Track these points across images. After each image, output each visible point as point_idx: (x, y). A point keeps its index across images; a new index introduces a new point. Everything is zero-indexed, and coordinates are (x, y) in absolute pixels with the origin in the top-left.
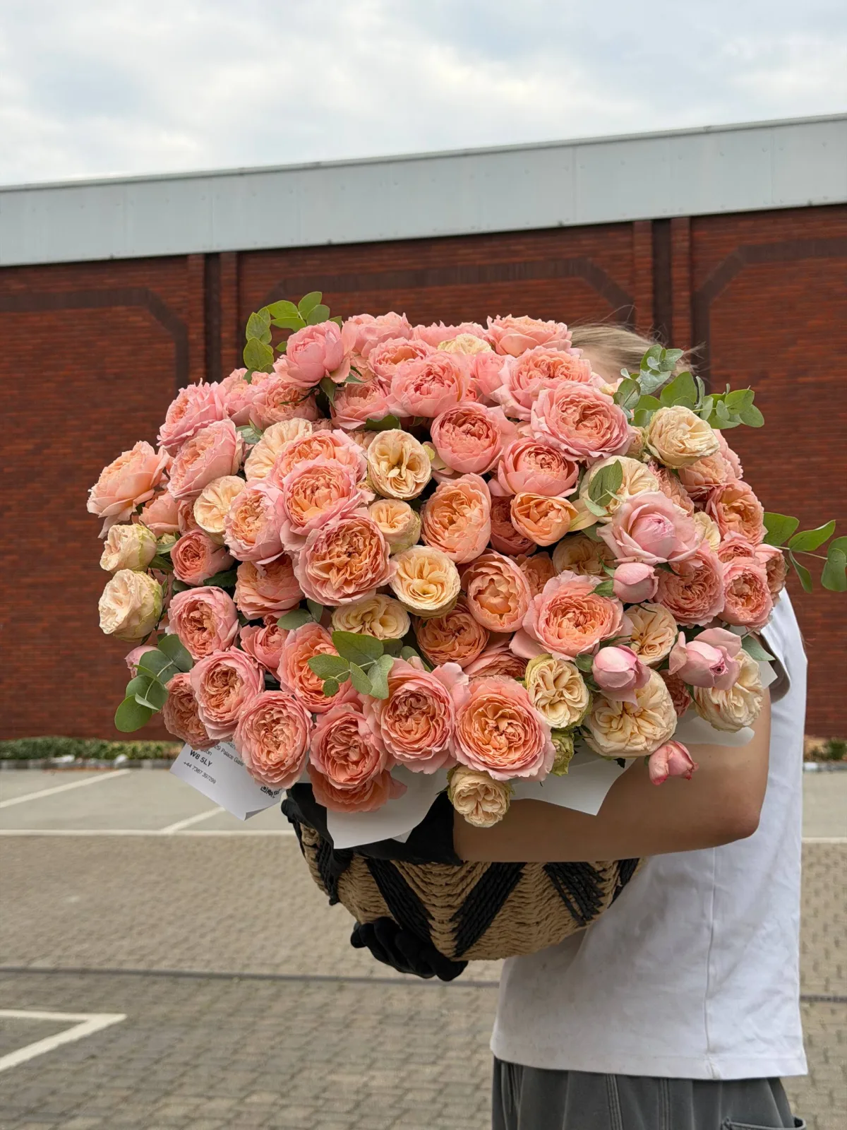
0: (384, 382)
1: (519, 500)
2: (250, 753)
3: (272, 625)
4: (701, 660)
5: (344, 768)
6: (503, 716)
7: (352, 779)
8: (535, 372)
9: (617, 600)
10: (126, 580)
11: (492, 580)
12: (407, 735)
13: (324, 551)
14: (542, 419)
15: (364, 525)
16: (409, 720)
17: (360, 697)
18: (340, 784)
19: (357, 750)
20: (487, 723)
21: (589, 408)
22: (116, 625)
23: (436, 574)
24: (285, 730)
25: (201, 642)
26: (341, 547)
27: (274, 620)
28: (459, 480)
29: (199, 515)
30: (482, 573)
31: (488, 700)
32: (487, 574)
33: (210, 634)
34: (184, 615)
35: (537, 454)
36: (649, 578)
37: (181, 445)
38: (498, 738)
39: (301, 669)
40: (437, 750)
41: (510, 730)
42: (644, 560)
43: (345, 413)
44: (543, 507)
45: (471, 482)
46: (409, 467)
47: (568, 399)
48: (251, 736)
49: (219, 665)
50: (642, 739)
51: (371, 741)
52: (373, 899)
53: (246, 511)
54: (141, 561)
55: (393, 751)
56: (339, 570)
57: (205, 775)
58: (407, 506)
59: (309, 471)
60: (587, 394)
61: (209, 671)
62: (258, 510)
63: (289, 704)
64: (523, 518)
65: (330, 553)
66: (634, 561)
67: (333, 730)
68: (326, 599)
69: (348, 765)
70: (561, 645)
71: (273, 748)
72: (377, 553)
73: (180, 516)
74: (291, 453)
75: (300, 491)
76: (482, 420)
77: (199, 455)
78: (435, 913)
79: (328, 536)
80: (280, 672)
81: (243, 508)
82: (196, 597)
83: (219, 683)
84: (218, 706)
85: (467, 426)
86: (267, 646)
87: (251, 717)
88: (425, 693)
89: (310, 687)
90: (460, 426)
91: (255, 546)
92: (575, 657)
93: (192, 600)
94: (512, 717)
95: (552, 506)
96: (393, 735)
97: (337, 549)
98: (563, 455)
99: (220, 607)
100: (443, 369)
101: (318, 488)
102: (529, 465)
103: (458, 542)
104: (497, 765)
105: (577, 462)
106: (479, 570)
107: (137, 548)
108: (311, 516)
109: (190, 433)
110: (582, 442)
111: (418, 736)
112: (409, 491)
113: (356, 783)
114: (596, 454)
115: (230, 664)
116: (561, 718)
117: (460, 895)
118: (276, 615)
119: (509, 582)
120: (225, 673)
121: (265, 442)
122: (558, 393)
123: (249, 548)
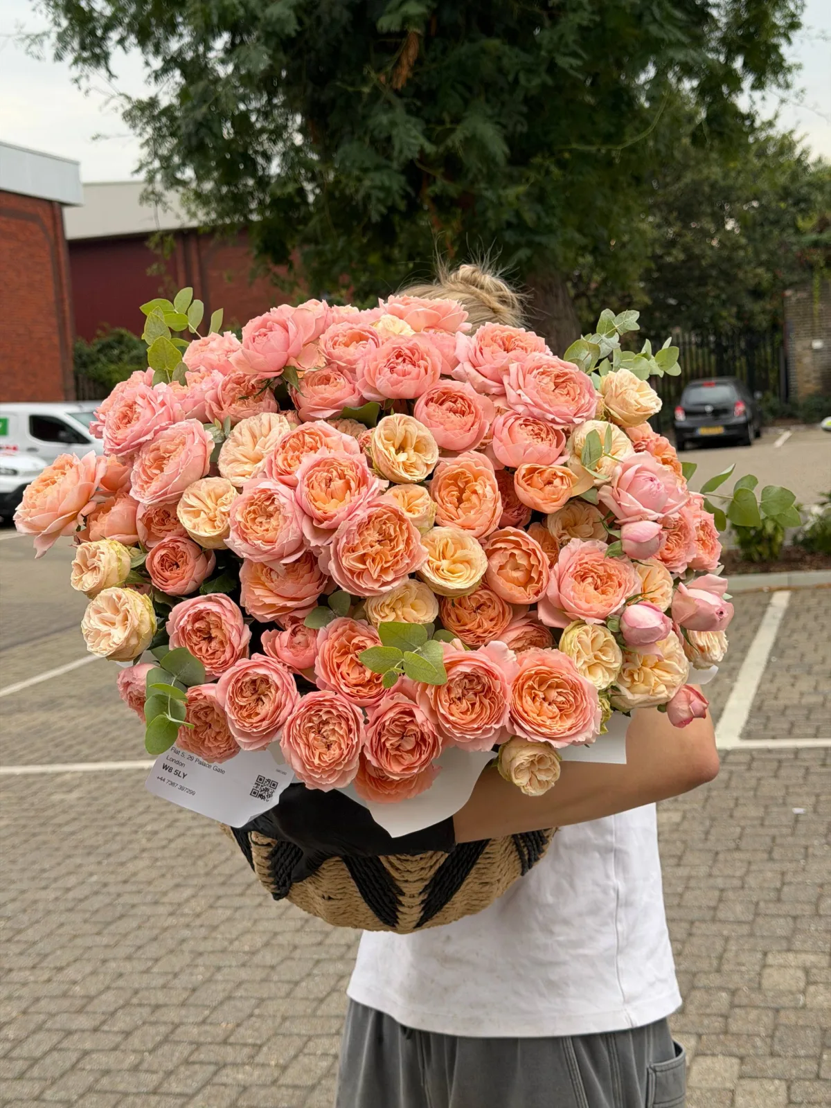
0: (345, 367)
1: (523, 472)
2: (301, 759)
3: (294, 626)
4: (706, 607)
5: (397, 759)
6: (550, 687)
7: (408, 768)
8: (495, 347)
9: (626, 559)
10: (115, 597)
11: (512, 555)
12: (464, 716)
13: (356, 542)
14: (519, 392)
15: (392, 512)
16: (464, 701)
17: (408, 686)
18: (397, 775)
19: (413, 739)
20: (536, 695)
21: (558, 376)
22: (115, 646)
23: (459, 553)
24: (336, 729)
25: (210, 651)
26: (372, 536)
27: (294, 620)
28: (459, 459)
29: (186, 521)
30: (501, 548)
31: (536, 673)
32: (505, 549)
33: (221, 643)
34: (189, 627)
35: (526, 425)
36: (659, 535)
37: (139, 450)
38: (550, 707)
39: (339, 666)
40: (497, 726)
41: (561, 699)
42: (650, 517)
43: (314, 402)
44: (546, 475)
45: (470, 460)
46: (416, 449)
47: (541, 370)
48: (299, 740)
49: (247, 674)
50: (662, 688)
51: (428, 728)
52: (339, 887)
53: (254, 512)
54: (120, 576)
55: (453, 734)
56: (373, 560)
57: (182, 788)
58: (423, 489)
59: (318, 464)
60: (554, 363)
61: (238, 681)
62: (271, 508)
63: (338, 703)
64: (528, 488)
65: (362, 543)
66: (641, 520)
67: (387, 723)
68: (366, 590)
69: (401, 756)
70: (591, 609)
71: (324, 750)
72: (409, 539)
73: (140, 525)
74: (283, 447)
75: (316, 484)
76: (462, 398)
77: (164, 458)
78: (406, 888)
79: (359, 526)
80: (319, 671)
81: (252, 508)
82: (201, 606)
83: (248, 693)
84: (249, 716)
85: (448, 404)
86: (293, 647)
87: (298, 722)
88: (481, 673)
89: (354, 682)
90: (441, 404)
91: (277, 546)
92: (606, 619)
93: (196, 610)
94: (558, 686)
95: (555, 474)
96: (451, 718)
97: (370, 539)
98: (551, 425)
99: (228, 614)
100: (411, 350)
101: (331, 480)
102: (524, 436)
103: (476, 520)
104: (555, 734)
105: (563, 430)
106: (498, 545)
107: (115, 564)
108: (335, 508)
109: (148, 437)
110: (565, 409)
111: (474, 716)
112: (421, 475)
113: (415, 771)
114: (577, 421)
115: (262, 671)
116: (601, 680)
117: (431, 867)
118: (298, 615)
119: (529, 555)
120: (254, 682)
121: (235, 441)
122: (529, 365)
123: (270, 547)
